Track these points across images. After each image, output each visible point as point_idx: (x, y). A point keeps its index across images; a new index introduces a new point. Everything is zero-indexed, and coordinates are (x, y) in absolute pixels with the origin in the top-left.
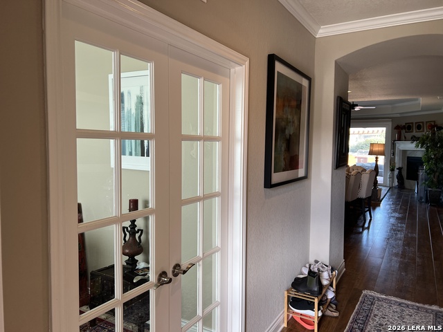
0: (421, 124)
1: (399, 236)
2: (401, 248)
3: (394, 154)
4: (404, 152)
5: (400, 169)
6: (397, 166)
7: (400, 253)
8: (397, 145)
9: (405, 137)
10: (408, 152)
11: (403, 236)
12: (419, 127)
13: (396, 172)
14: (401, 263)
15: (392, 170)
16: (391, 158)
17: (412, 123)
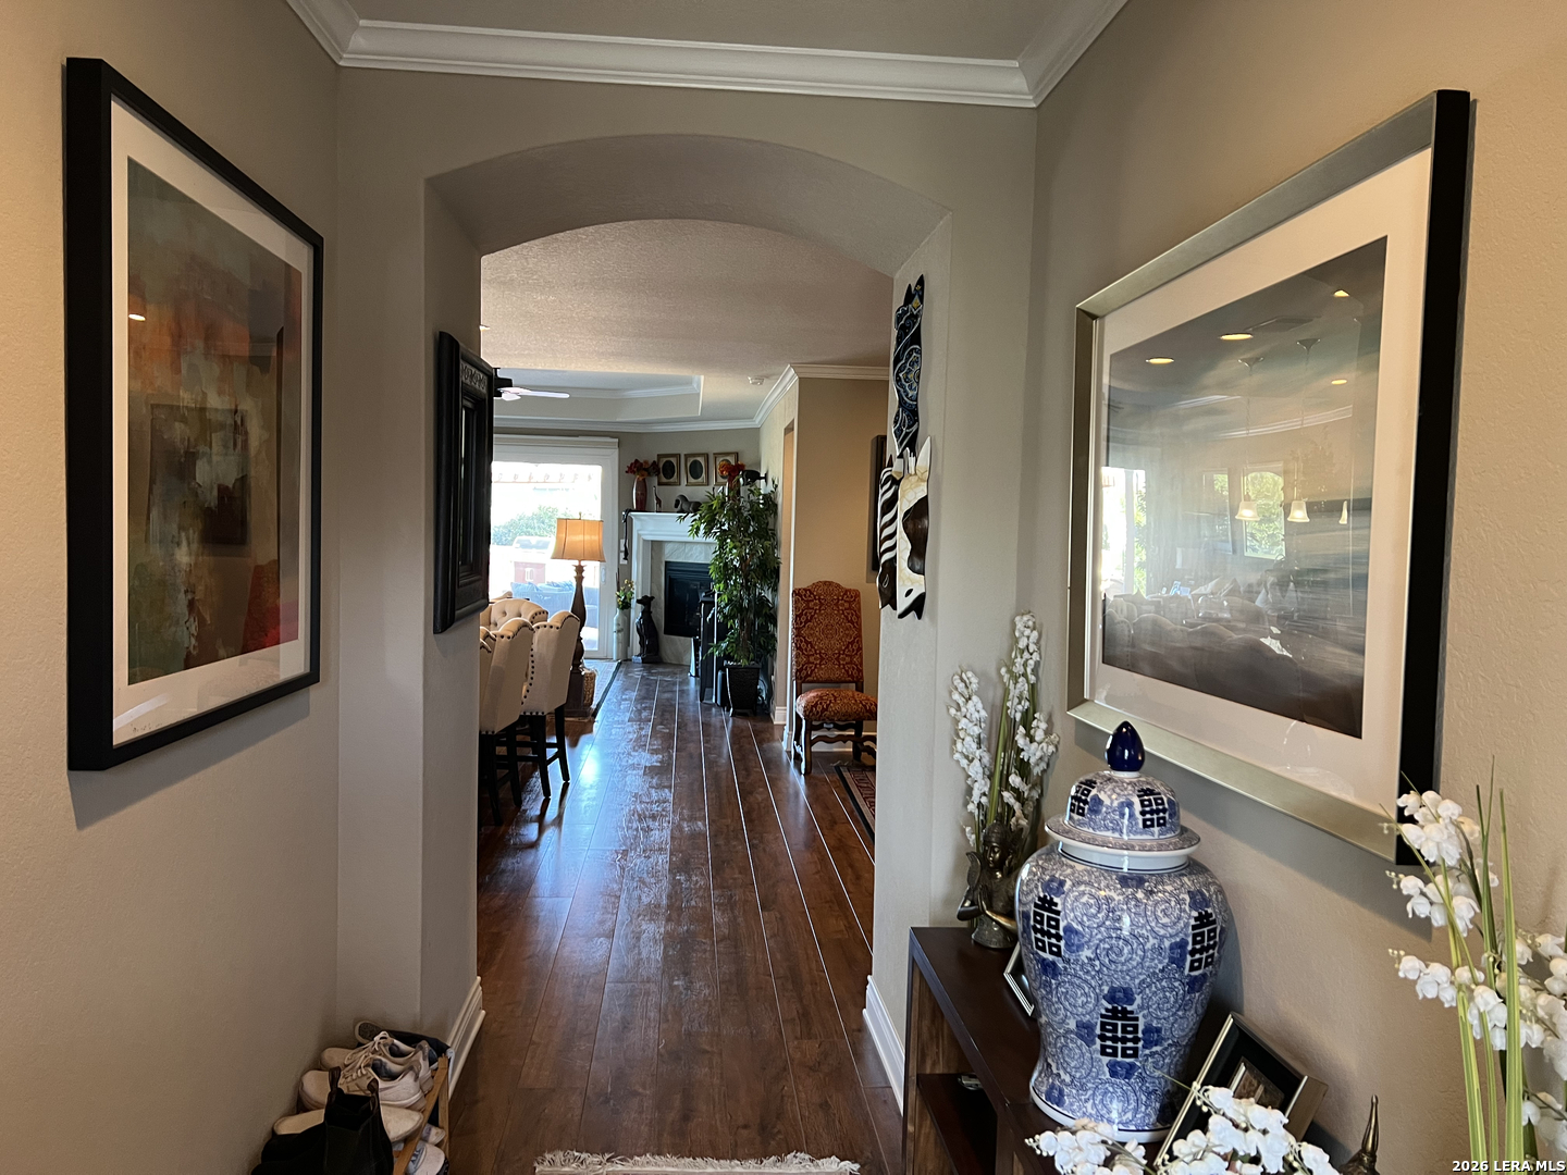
0: (701, 460)
1: (655, 834)
2: (665, 883)
3: (627, 554)
4: (656, 546)
5: (646, 602)
6: (637, 592)
7: (664, 902)
8: (636, 525)
9: (659, 502)
10: (668, 549)
11: (667, 834)
12: (695, 470)
13: (636, 612)
14: (669, 939)
15: (625, 606)
16: (620, 567)
17: (677, 456)
